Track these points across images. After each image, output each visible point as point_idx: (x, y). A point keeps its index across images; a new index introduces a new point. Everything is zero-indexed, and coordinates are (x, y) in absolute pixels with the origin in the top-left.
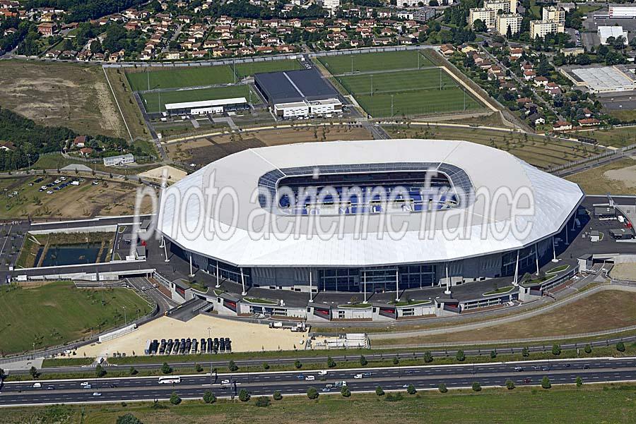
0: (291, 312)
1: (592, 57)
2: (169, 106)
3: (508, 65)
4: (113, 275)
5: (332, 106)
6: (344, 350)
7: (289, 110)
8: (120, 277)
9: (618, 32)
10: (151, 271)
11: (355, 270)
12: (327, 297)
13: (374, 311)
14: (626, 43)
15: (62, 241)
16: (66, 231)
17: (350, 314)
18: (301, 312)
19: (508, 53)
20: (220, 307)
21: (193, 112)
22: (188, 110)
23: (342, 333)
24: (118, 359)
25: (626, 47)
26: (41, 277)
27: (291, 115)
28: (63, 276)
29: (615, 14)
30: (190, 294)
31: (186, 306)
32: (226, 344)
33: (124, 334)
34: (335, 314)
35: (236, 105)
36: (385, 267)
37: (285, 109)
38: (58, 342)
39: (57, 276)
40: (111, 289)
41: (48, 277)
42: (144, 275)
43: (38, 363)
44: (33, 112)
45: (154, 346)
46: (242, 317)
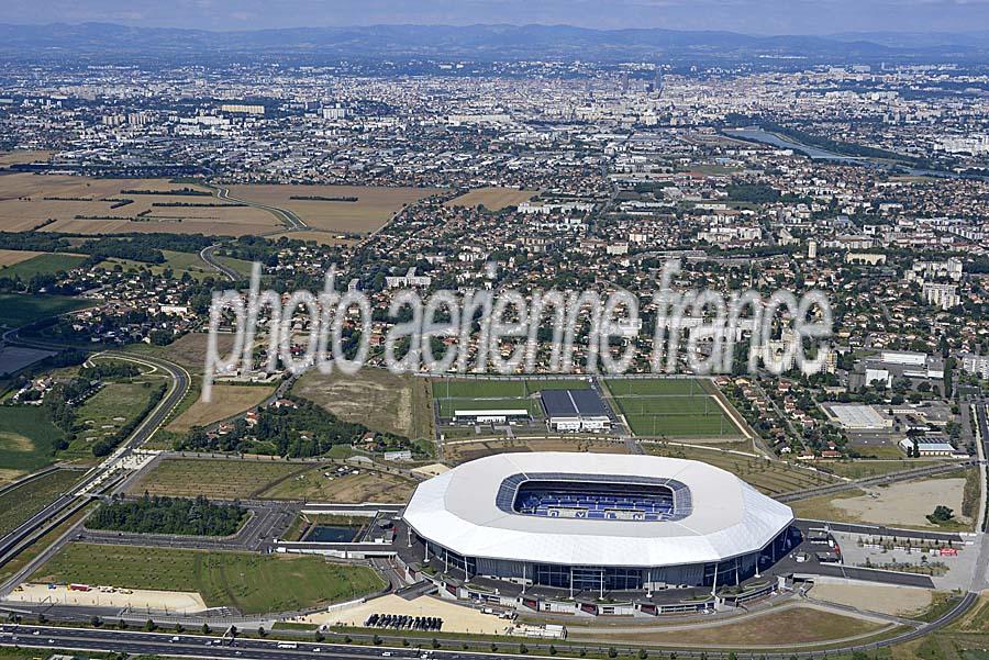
0: (504, 601)
1: (852, 396)
2: (458, 413)
3: (773, 397)
4: (361, 554)
5: (602, 423)
6: (540, 639)
7: (563, 423)
8: (366, 557)
9: (883, 375)
10: (393, 553)
11: (566, 568)
12: (539, 591)
13: (577, 606)
14: (889, 386)
15: (328, 522)
16: (334, 512)
17: (554, 607)
18: (511, 602)
19: (776, 388)
20: (443, 590)
21: (479, 419)
22: (475, 417)
23: (543, 625)
24: (339, 628)
25: (886, 389)
26: (298, 551)
27: (564, 428)
28: (317, 551)
29: (886, 360)
30: (421, 577)
31: (413, 587)
32: (437, 623)
33: (353, 606)
34: (542, 606)
35: (518, 416)
36: (594, 567)
37: (559, 423)
38: (292, 609)
39: (311, 551)
40: (354, 566)
41: (304, 551)
42: (387, 557)
43: (268, 625)
44: (340, 409)
45: (374, 619)
46: (460, 602)
